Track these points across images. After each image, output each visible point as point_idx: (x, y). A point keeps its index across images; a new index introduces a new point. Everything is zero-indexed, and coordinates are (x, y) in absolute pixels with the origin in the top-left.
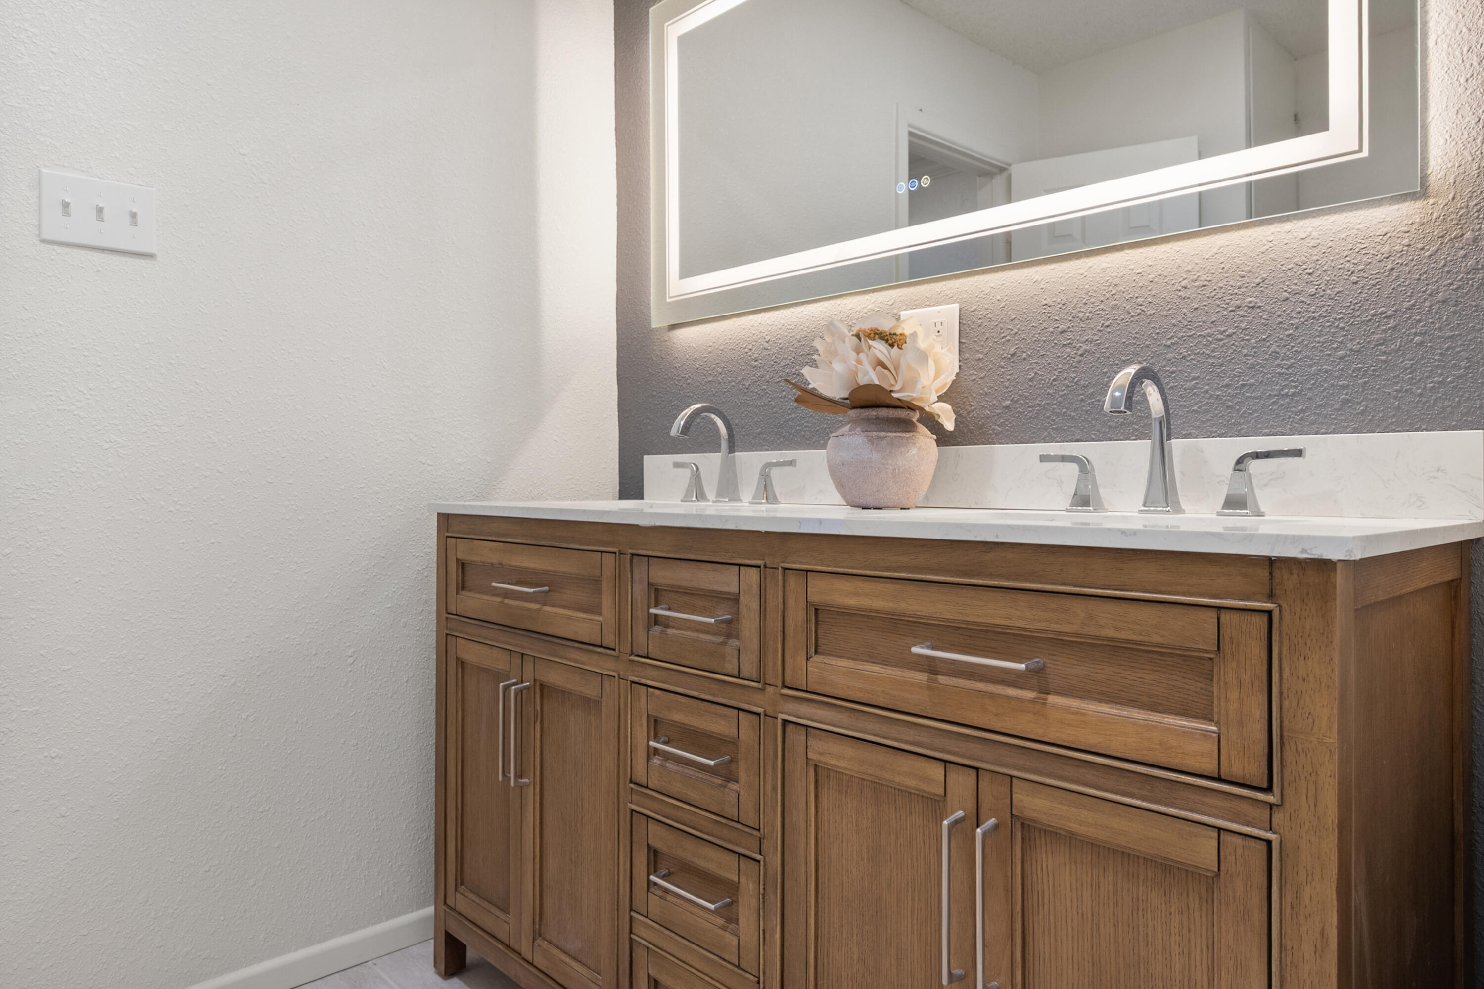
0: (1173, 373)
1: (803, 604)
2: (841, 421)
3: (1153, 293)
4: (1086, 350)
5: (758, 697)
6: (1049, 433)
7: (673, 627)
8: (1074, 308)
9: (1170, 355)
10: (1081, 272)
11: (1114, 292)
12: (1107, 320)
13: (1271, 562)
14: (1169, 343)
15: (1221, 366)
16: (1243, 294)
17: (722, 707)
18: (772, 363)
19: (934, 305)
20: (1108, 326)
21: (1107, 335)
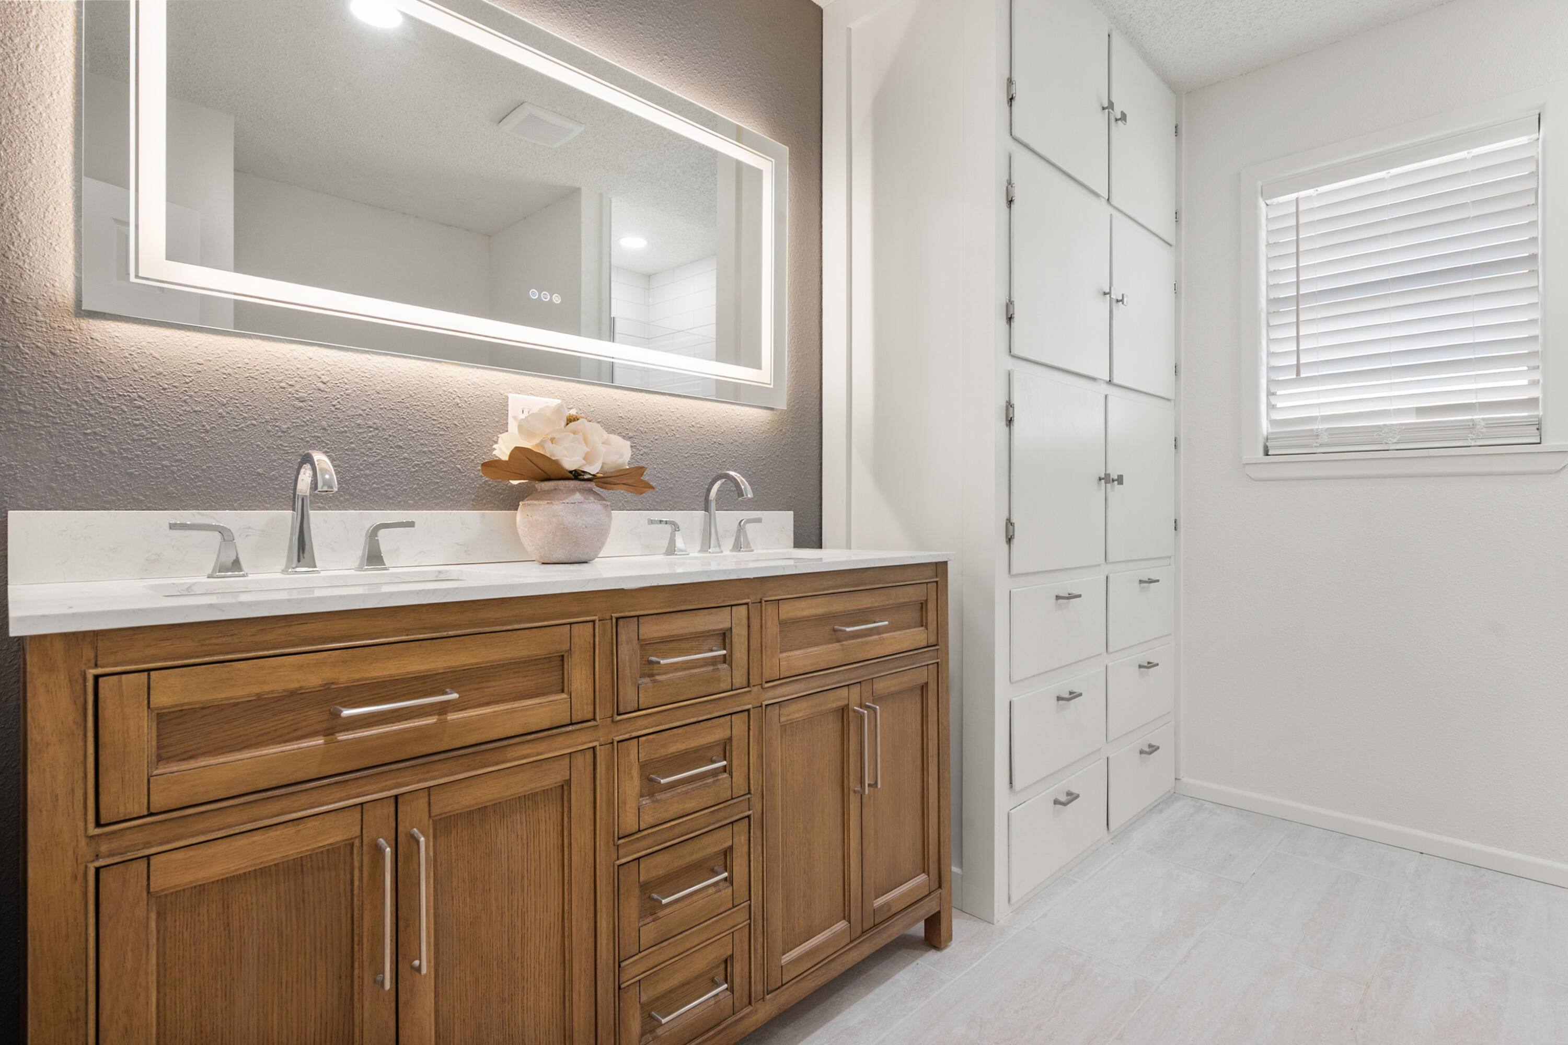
0: (688, 473)
1: (776, 621)
2: (438, 483)
3: (679, 425)
4: (645, 452)
5: (747, 698)
6: (623, 504)
7: (658, 674)
8: (638, 424)
9: (686, 463)
10: (642, 401)
11: (660, 419)
12: (656, 435)
13: (936, 563)
14: (686, 455)
15: (708, 472)
16: (717, 436)
17: (717, 719)
18: (333, 409)
19: (537, 396)
20: (656, 440)
21: (656, 445)
